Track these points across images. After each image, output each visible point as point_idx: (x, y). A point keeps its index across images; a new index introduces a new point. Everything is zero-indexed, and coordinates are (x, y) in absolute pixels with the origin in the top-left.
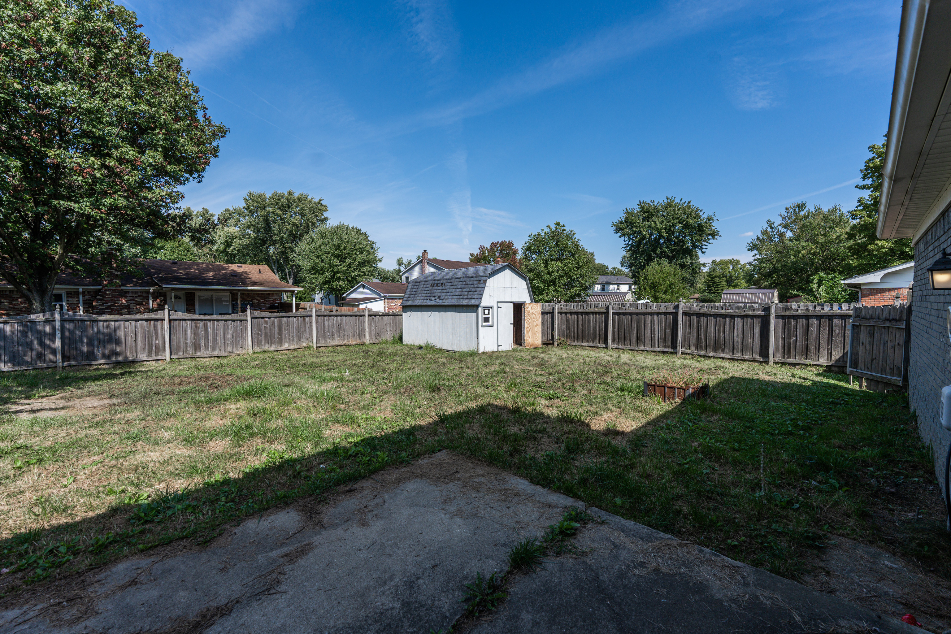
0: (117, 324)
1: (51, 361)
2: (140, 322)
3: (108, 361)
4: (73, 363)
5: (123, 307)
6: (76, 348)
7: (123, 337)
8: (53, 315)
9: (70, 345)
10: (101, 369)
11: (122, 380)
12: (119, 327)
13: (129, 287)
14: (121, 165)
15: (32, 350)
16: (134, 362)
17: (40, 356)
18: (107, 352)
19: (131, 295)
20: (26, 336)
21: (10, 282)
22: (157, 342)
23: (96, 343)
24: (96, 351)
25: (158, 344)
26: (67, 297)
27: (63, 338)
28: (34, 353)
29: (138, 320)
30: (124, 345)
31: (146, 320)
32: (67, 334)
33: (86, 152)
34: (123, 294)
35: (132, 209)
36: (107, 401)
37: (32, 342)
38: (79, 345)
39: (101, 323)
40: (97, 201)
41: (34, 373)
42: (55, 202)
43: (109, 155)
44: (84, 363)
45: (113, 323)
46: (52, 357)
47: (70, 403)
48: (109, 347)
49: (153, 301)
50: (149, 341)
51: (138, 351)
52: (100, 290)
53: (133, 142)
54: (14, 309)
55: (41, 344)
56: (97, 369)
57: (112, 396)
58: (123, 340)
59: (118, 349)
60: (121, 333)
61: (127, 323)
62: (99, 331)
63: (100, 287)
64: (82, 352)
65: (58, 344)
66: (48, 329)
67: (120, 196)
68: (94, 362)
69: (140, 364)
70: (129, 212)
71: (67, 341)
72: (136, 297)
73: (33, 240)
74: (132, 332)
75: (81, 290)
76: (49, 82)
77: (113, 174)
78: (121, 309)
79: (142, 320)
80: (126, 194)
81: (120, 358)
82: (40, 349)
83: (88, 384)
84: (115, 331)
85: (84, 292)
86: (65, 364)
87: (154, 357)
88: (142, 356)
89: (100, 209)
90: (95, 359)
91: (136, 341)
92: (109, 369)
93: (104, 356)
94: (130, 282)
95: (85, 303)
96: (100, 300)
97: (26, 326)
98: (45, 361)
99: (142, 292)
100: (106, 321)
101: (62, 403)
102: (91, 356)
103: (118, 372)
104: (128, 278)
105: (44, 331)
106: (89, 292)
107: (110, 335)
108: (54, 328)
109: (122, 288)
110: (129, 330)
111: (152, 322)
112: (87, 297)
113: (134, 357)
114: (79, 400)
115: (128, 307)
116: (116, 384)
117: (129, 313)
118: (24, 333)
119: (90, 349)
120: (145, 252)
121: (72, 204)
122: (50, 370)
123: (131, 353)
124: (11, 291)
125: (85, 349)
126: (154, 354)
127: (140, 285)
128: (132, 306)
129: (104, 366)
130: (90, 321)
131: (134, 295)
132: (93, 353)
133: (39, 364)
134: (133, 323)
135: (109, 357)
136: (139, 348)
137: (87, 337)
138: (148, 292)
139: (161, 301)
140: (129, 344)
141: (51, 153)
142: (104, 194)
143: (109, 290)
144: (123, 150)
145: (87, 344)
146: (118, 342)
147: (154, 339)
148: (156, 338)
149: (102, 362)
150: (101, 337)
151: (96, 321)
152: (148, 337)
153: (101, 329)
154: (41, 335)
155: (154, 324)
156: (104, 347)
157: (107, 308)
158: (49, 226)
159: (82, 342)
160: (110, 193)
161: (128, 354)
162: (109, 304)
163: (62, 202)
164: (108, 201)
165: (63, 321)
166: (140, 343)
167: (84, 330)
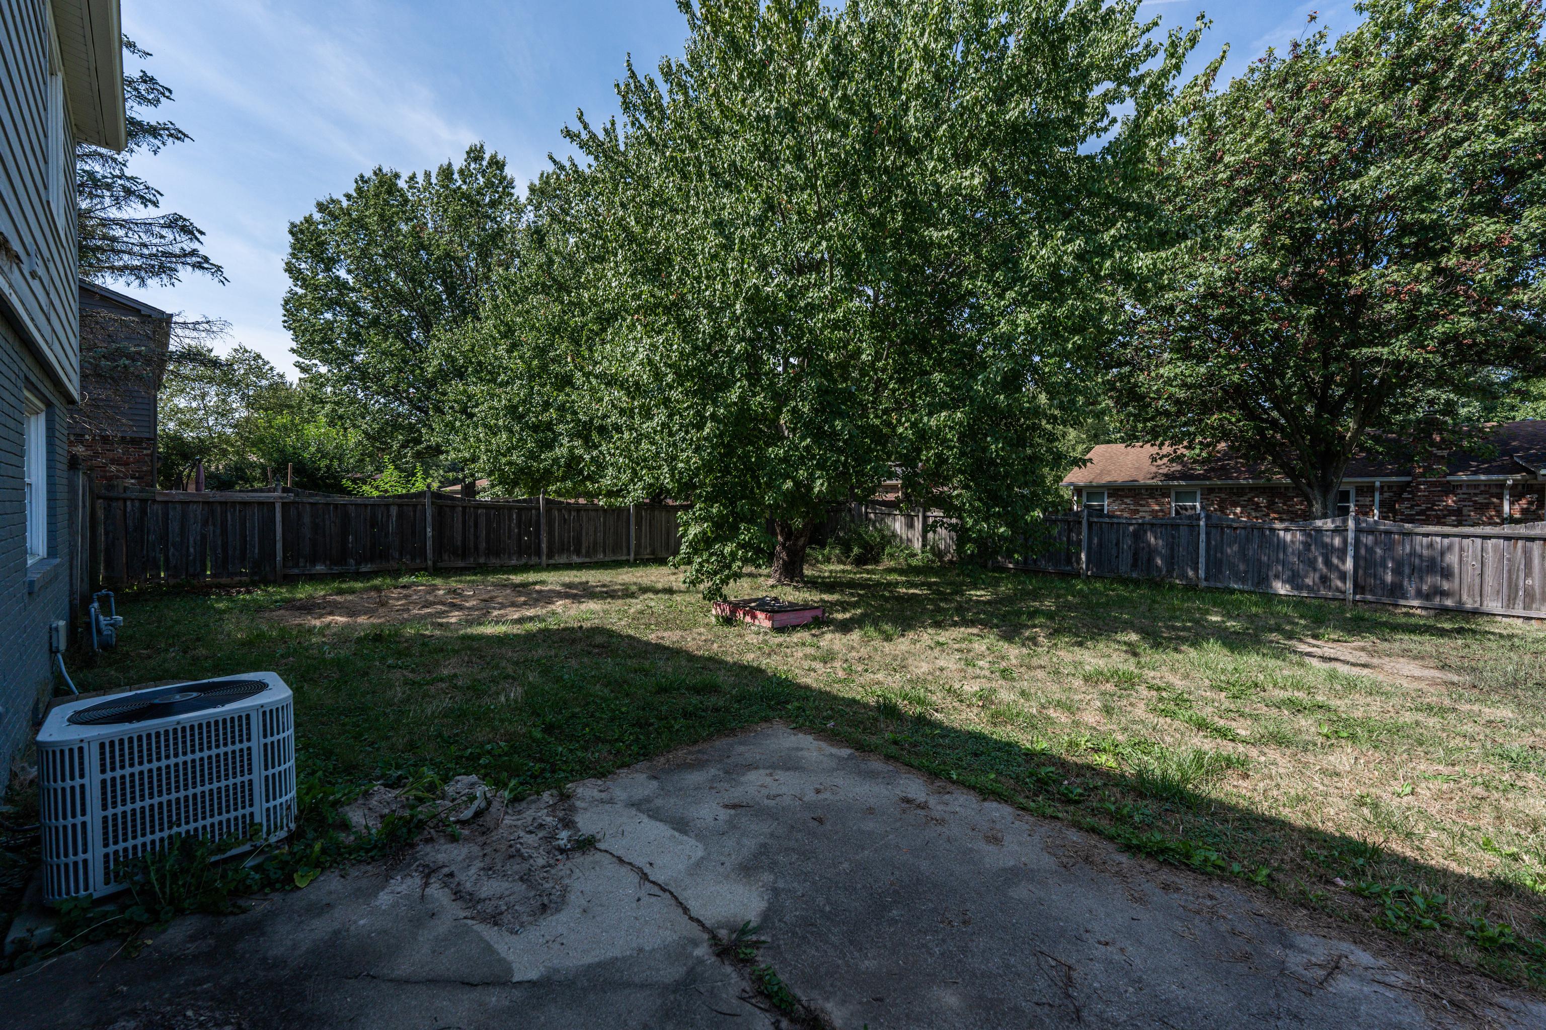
0: (1446, 541)
1: (1338, 590)
2: (1494, 541)
3: (1427, 604)
4: (1369, 597)
5: (1450, 512)
6: (1375, 576)
7: (1456, 566)
8: (1345, 521)
9: (1366, 569)
10: (1413, 615)
11: (1460, 642)
12: (1450, 548)
13: (1463, 477)
14: (1468, 258)
15: (1315, 570)
16: (1476, 613)
17: (1324, 580)
18: (1425, 588)
19: (1464, 490)
20: (1309, 550)
21: (1288, 475)
22: (1529, 582)
23: (1407, 571)
24: (1406, 583)
25: (1532, 587)
26: (1357, 495)
27: (1356, 558)
28: (1317, 575)
29: (1489, 537)
30: (1457, 580)
31: (1508, 538)
32: (1363, 551)
33: (1404, 258)
34: (1451, 489)
35: (1484, 333)
36: (1436, 673)
37: (1315, 558)
38: (1380, 570)
39: (1419, 538)
40: (1420, 334)
41: (1316, 602)
42: (1354, 352)
43: (1445, 250)
44: (1385, 600)
45: (1438, 539)
46: (1339, 584)
47: (1375, 661)
48: (1429, 580)
49: (1512, 503)
50: (1510, 578)
51: (1485, 593)
52: (1409, 483)
53: (1492, 209)
54: (1288, 512)
55: (1328, 563)
56: (1407, 614)
57: (1444, 667)
58: (1456, 571)
59: (1446, 586)
60: (1452, 559)
61: (1466, 542)
62: (1413, 553)
63: (1409, 479)
64: (1383, 582)
65: (1349, 565)
66: (1337, 541)
67: (1463, 314)
68: (1402, 602)
69: (1486, 618)
70: (1481, 339)
71: (1362, 563)
72: (1476, 495)
73: (1318, 415)
74: (1475, 558)
75: (1378, 484)
76: (1356, 175)
77: (1451, 277)
78: (1445, 516)
79: (1498, 537)
80: (1474, 308)
81: (1449, 603)
82: (1325, 570)
83: (1398, 637)
84: (1442, 554)
85: (1382, 487)
86: (1358, 597)
87: (1519, 612)
88: (1493, 605)
89: (1424, 347)
90: (1404, 597)
91: (1482, 575)
92: (1428, 618)
93: (1419, 594)
94: (1465, 468)
95: (1382, 505)
96: (1408, 499)
97: (1310, 535)
98: (1330, 588)
99: (1487, 484)
100: (1427, 535)
101: (1364, 658)
102: (1396, 591)
103: (1447, 626)
104: (1461, 460)
105: (1332, 545)
106: (1390, 486)
107: (1432, 560)
108: (1345, 541)
109: (1449, 478)
110: (1469, 556)
111: (1520, 543)
112: (1386, 495)
113: (1477, 605)
114: (1387, 659)
115: (1458, 512)
116: (1450, 647)
117: (1460, 524)
118: (1307, 545)
119: (1397, 580)
120: (1489, 410)
121: (1380, 349)
122: (1337, 603)
123: (1471, 595)
124: (1287, 488)
125: (1389, 578)
126: (1520, 604)
127: (1486, 472)
128: (1465, 511)
129: (1419, 611)
130: (1399, 534)
131: (1472, 491)
132: (1401, 586)
133: (1323, 592)
134: (1479, 541)
135: (1428, 597)
136: (1488, 589)
137: (1393, 559)
138: (1502, 485)
139: (1530, 503)
140: (1467, 579)
141: (1355, 280)
142: (1434, 318)
143: (1424, 483)
144: (1475, 229)
145: (1393, 571)
146: (1447, 573)
147: (1522, 575)
148: (1528, 574)
149: (1416, 603)
150: (1417, 561)
151: (1409, 534)
152: (1509, 571)
153: (1418, 548)
154: (1328, 551)
155: (1524, 547)
156: (1421, 579)
157: (1418, 514)
158: (1339, 392)
159: (1385, 567)
160: (1444, 316)
161: (1465, 598)
162: (1424, 507)
163: (1364, 350)
164: (1440, 329)
165: (1358, 530)
166: (1489, 580)
167: (1389, 547)
